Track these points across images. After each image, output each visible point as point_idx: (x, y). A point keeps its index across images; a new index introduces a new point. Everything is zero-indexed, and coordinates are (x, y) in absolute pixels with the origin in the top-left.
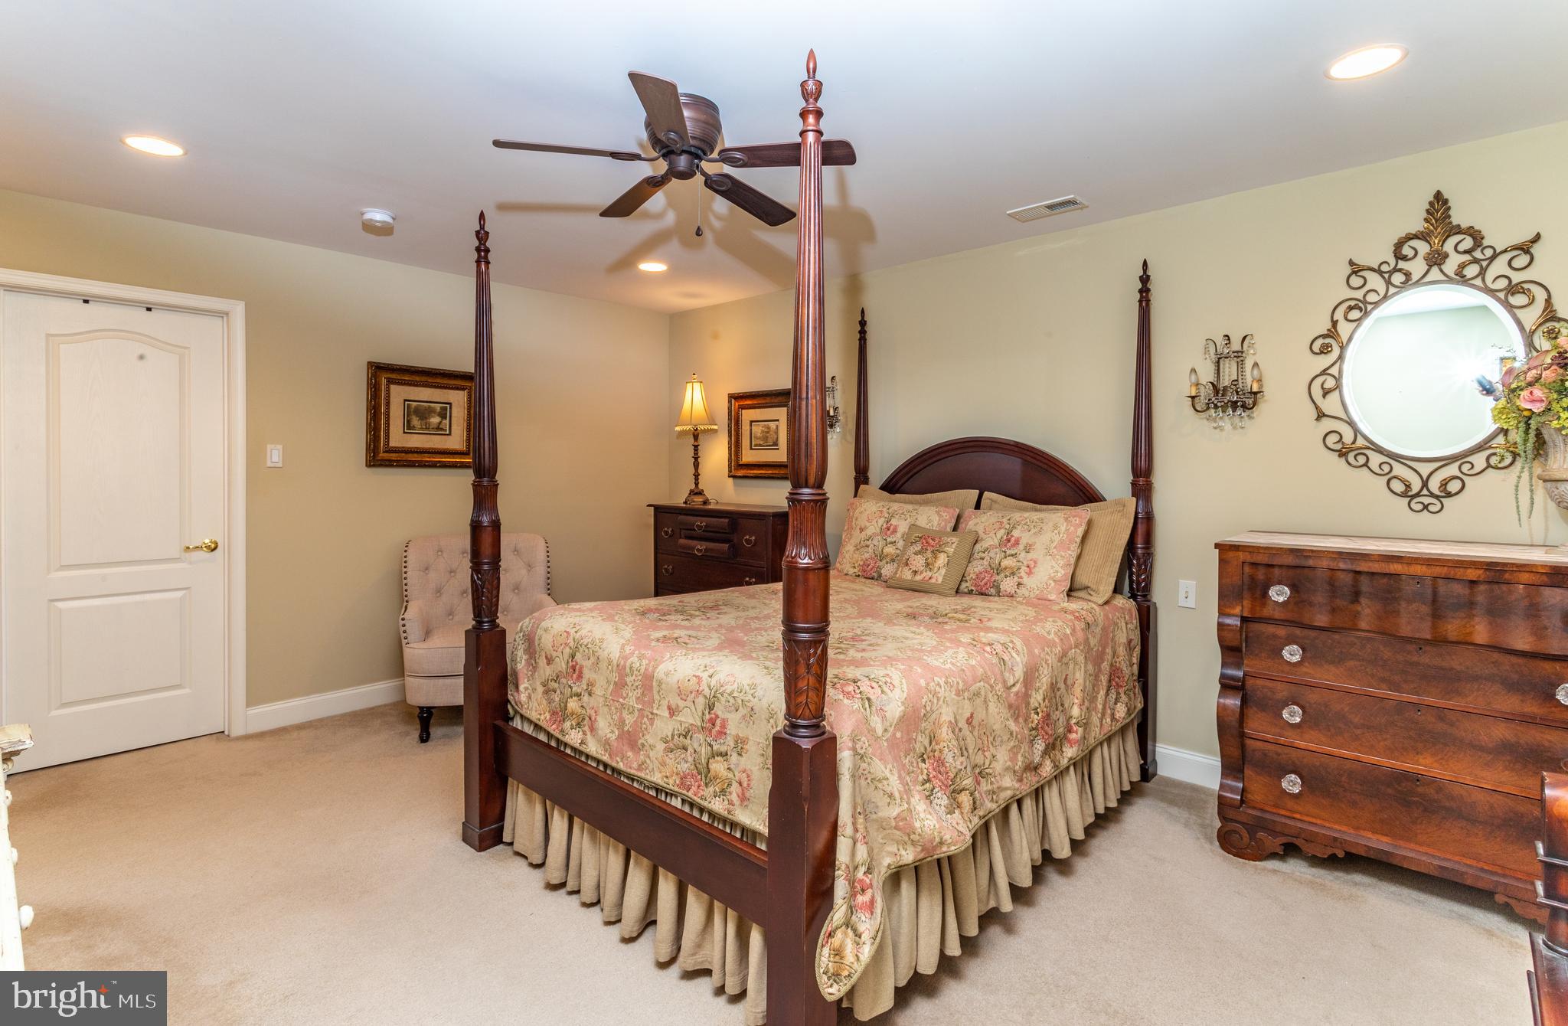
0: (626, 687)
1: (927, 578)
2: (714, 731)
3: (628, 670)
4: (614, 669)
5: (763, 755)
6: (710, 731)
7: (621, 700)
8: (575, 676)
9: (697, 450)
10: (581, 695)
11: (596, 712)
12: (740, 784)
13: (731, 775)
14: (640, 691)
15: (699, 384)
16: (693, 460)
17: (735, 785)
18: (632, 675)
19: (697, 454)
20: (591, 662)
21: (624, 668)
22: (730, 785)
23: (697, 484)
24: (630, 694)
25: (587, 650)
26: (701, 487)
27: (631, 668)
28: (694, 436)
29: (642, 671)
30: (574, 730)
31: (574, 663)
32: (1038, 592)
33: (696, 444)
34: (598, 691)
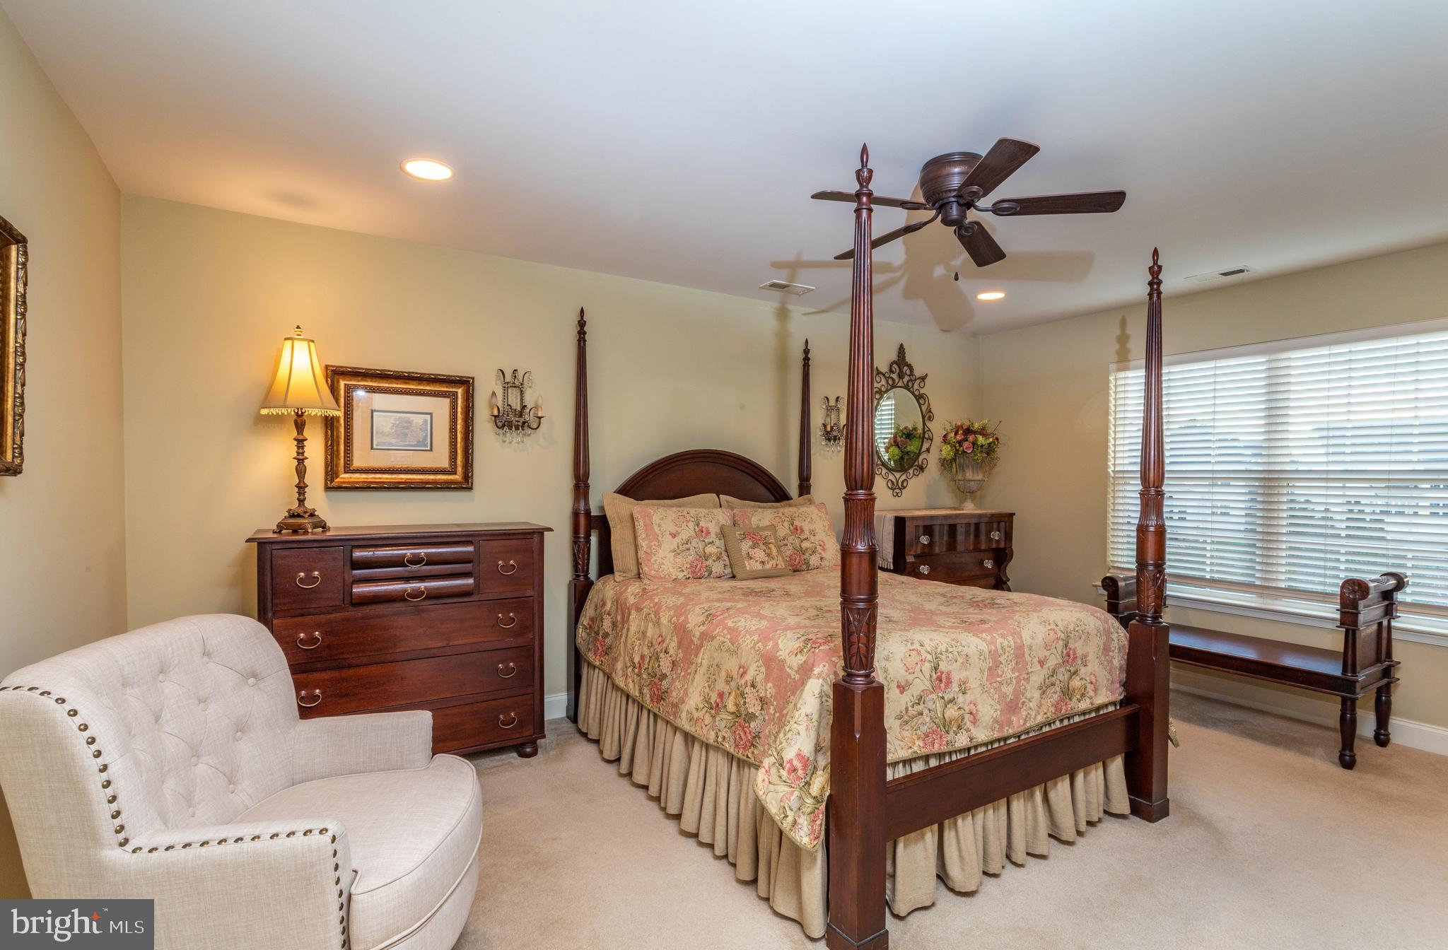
0: (1001, 666)
1: (774, 566)
2: (1070, 660)
3: (1000, 651)
4: (987, 656)
5: (1098, 657)
6: (1068, 661)
7: (999, 679)
8: (942, 685)
9: (303, 447)
10: (954, 699)
11: (975, 705)
12: (1092, 683)
13: (1084, 682)
14: (1014, 662)
15: (306, 343)
16: (296, 462)
17: (1088, 685)
18: (1005, 654)
19: (303, 453)
20: (959, 663)
21: (996, 650)
22: (1085, 688)
23: (301, 502)
24: (1006, 670)
25: (950, 655)
26: (309, 505)
27: (1002, 648)
28: (296, 423)
29: (1013, 646)
30: (958, 735)
31: (939, 674)
32: (834, 562)
33: (301, 437)
34: (973, 684)
